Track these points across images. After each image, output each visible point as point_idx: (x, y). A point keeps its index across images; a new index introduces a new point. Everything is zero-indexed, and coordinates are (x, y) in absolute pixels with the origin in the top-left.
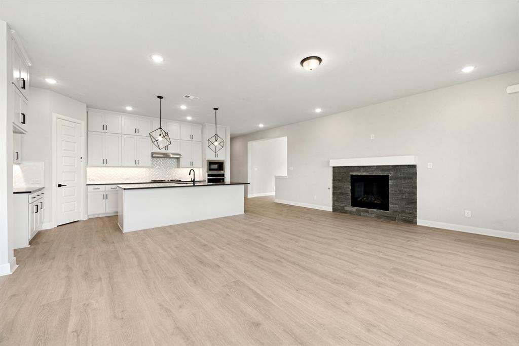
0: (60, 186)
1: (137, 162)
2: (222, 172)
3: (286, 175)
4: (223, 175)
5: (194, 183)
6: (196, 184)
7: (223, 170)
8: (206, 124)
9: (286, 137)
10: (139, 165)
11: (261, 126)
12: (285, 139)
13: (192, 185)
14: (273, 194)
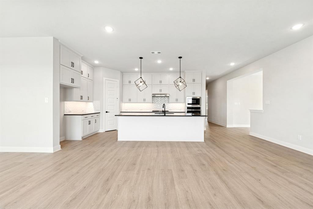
0: (107, 112)
1: (144, 100)
2: (198, 106)
3: (262, 109)
4: (199, 108)
5: (165, 114)
6: (166, 115)
7: (199, 104)
8: (186, 71)
9: (262, 71)
10: (146, 101)
11: (232, 64)
12: (260, 73)
13: (163, 115)
14: (248, 126)
